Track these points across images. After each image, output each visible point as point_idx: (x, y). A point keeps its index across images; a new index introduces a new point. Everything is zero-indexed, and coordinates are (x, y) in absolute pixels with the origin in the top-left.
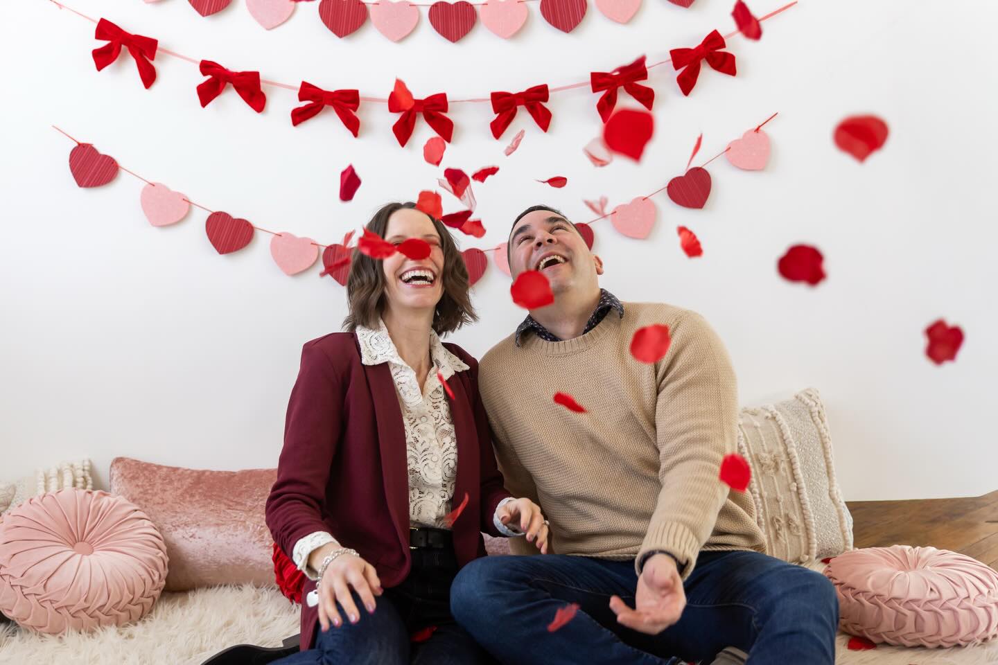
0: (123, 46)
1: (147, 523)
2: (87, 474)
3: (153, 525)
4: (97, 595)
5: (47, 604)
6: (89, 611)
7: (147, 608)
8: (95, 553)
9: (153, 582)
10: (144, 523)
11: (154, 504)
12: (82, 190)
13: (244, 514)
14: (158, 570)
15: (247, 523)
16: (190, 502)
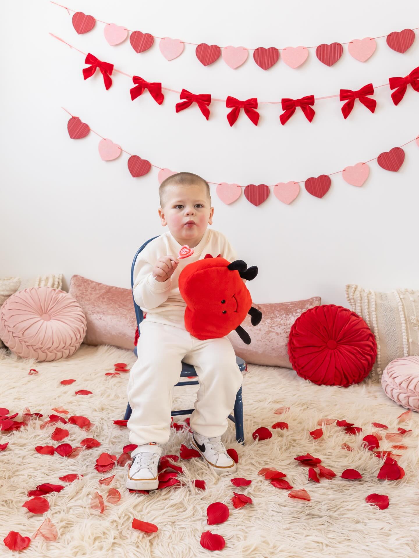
0: (98, 68)
1: (79, 309)
2: (60, 281)
3: (82, 310)
4: (47, 342)
5: (23, 343)
6: (43, 349)
7: (72, 353)
8: (51, 320)
9: (77, 339)
10: (77, 309)
11: (85, 300)
12: (72, 140)
13: (127, 311)
14: (80, 333)
15: (127, 316)
16: (102, 302)
